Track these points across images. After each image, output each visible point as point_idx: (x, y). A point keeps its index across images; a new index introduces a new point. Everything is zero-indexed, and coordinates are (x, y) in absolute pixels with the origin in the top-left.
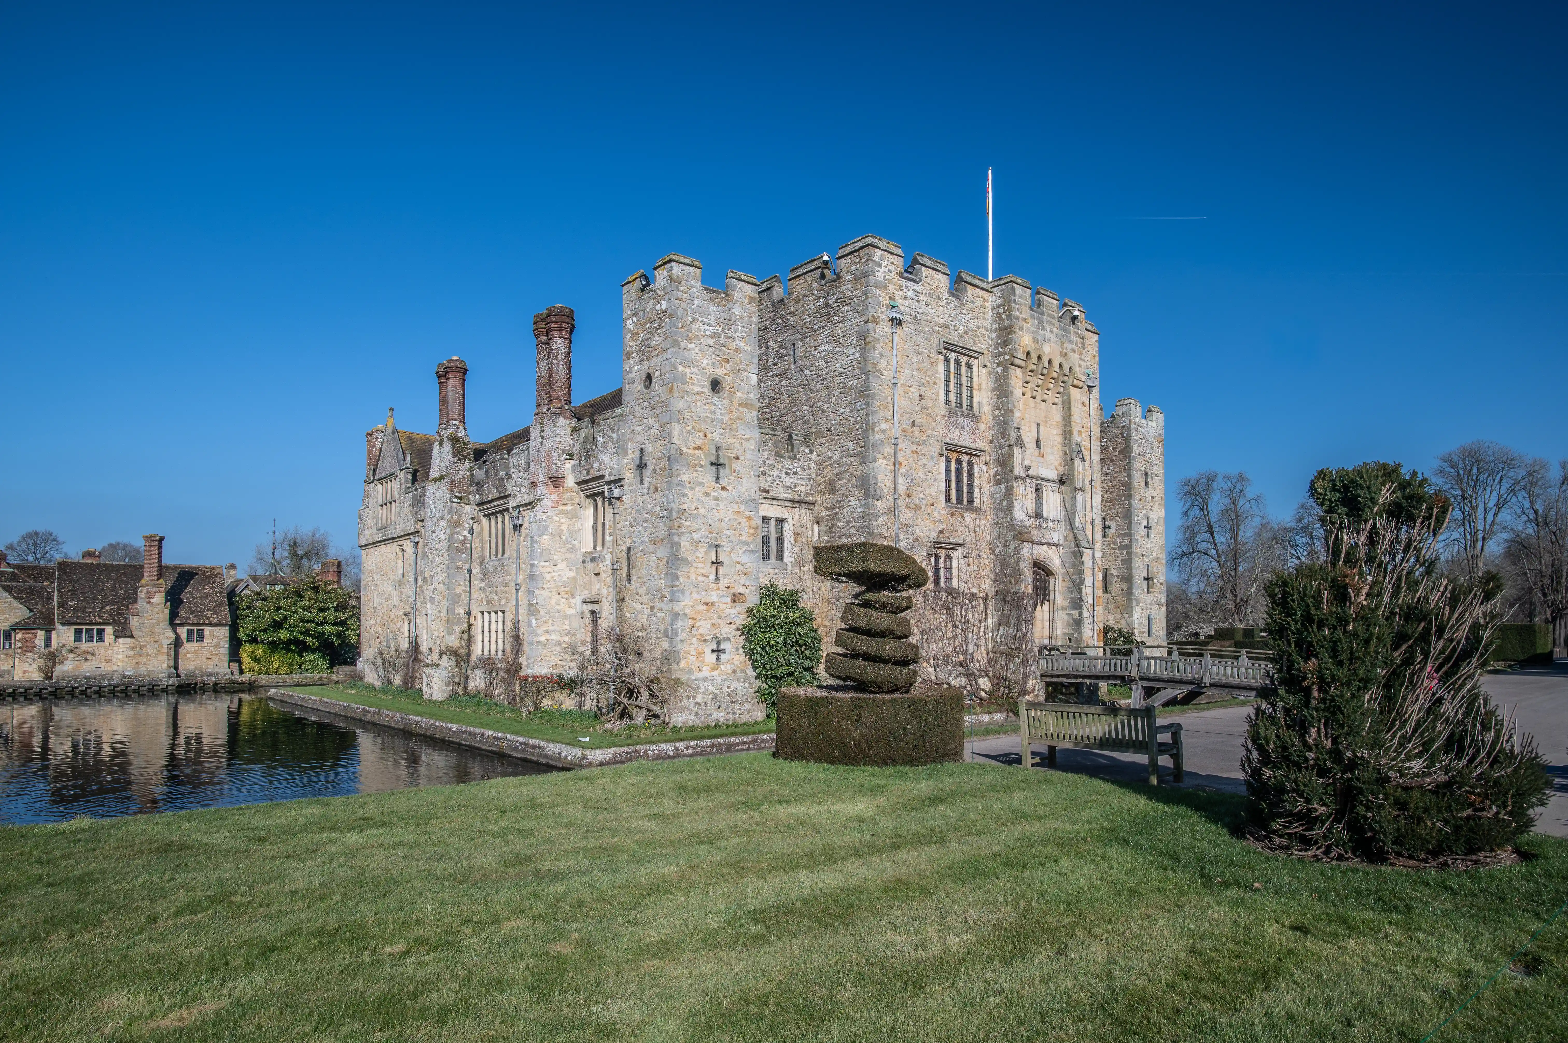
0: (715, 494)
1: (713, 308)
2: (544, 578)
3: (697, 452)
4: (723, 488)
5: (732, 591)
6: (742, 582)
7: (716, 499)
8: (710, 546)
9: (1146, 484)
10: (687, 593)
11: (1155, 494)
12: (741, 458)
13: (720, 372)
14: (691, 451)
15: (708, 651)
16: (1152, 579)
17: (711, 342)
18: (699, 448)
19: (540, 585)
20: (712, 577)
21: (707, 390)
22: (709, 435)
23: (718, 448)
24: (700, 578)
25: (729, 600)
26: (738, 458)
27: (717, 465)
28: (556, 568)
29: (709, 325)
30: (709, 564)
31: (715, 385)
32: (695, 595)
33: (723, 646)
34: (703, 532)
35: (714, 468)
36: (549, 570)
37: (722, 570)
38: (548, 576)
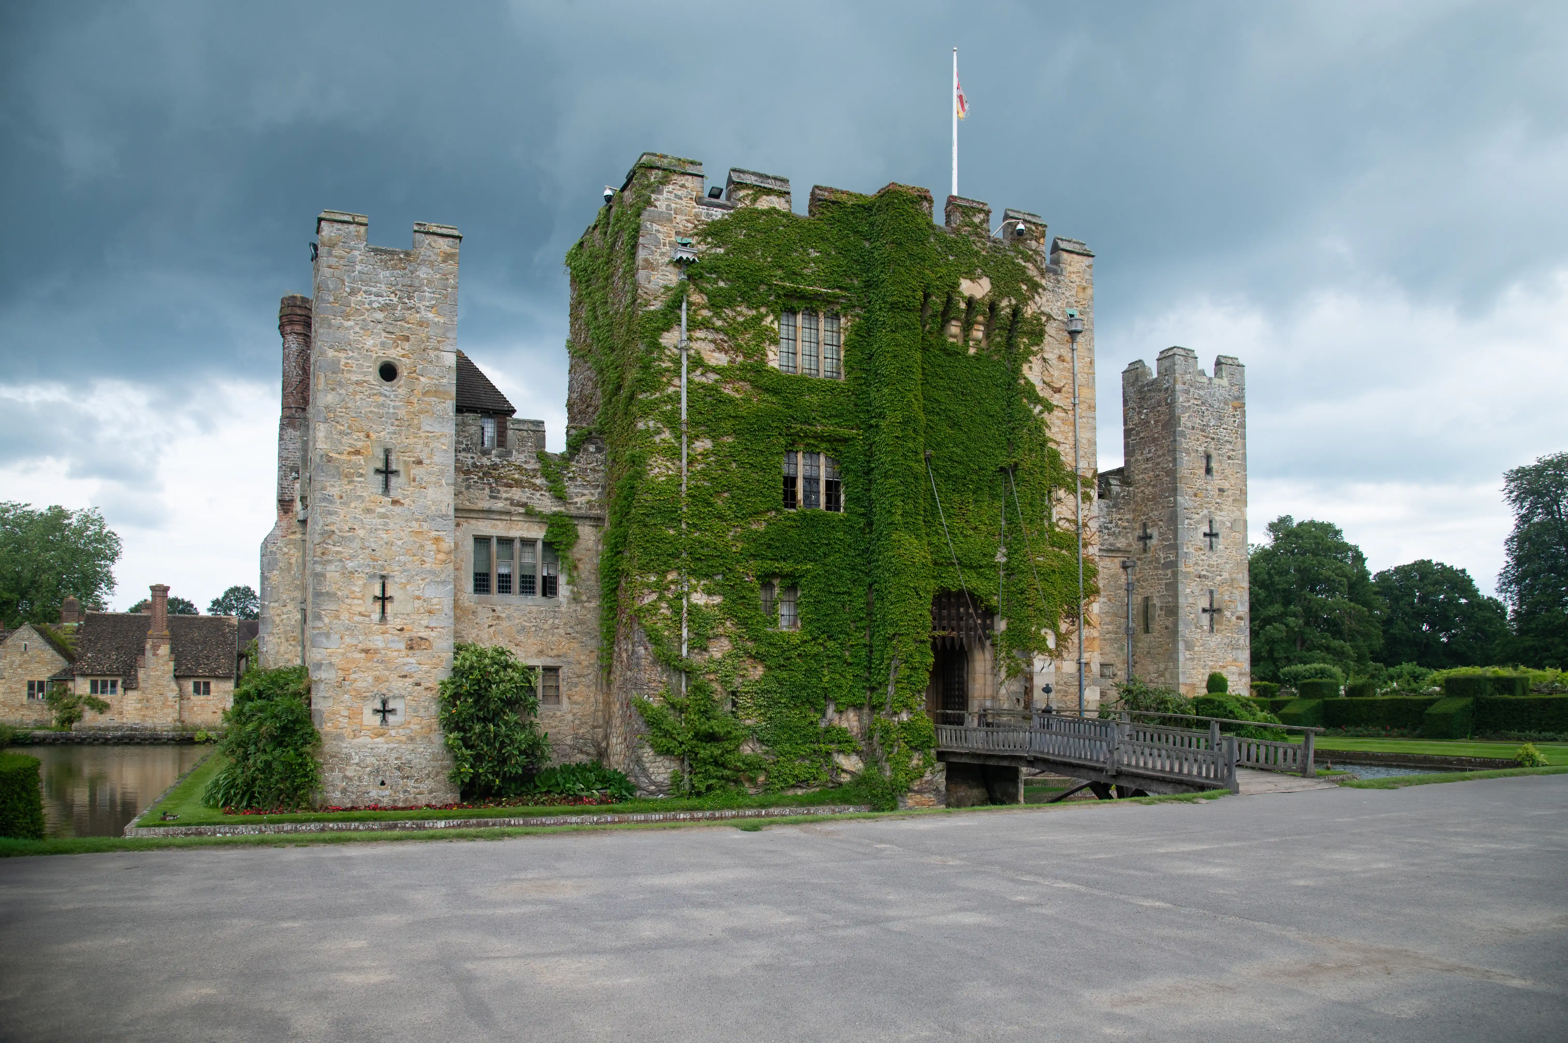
0: (383, 510)
1: (383, 274)
2: (274, 622)
3: (353, 458)
4: (395, 502)
5: (407, 634)
6: (425, 622)
7: (383, 516)
8: (372, 576)
9: (1208, 471)
10: (335, 637)
11: (1226, 485)
12: (426, 461)
13: (393, 354)
14: (344, 457)
15: (367, 712)
16: (1219, 611)
17: (380, 316)
18: (357, 452)
19: (269, 630)
20: (376, 616)
21: (373, 376)
22: (373, 436)
23: (387, 452)
24: (357, 618)
25: (402, 646)
26: (420, 462)
27: (387, 472)
28: (285, 610)
29: (378, 295)
30: (371, 600)
31: (388, 372)
32: (347, 640)
33: (391, 705)
34: (362, 558)
35: (381, 478)
36: (279, 612)
37: (389, 607)
38: (277, 620)
